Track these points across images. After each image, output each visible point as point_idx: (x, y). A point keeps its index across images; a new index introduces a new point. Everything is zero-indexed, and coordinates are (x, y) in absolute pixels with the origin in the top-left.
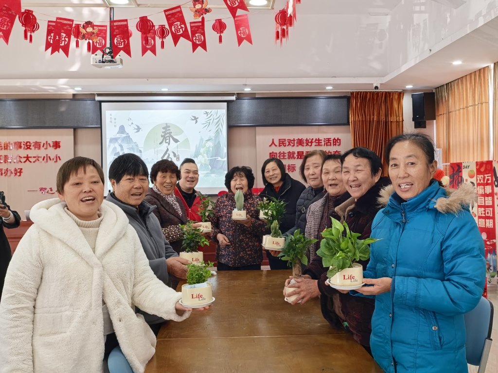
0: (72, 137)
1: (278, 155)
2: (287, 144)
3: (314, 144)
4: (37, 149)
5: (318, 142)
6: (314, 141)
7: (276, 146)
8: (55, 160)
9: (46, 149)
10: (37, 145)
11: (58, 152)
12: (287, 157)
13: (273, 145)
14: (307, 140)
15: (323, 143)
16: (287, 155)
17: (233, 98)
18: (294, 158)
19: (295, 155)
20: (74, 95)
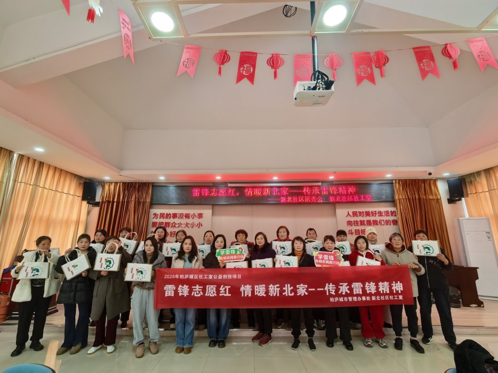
0: (211, 211)
1: (353, 223)
2: (359, 215)
3: (377, 215)
4: (187, 218)
5: (380, 214)
6: (377, 212)
7: (351, 216)
8: (198, 226)
9: (193, 218)
10: (187, 216)
11: (201, 220)
12: (359, 224)
13: (349, 216)
14: (372, 212)
15: (384, 214)
16: (359, 223)
17: (320, 184)
18: (365, 225)
19: (365, 223)
20: (213, 183)
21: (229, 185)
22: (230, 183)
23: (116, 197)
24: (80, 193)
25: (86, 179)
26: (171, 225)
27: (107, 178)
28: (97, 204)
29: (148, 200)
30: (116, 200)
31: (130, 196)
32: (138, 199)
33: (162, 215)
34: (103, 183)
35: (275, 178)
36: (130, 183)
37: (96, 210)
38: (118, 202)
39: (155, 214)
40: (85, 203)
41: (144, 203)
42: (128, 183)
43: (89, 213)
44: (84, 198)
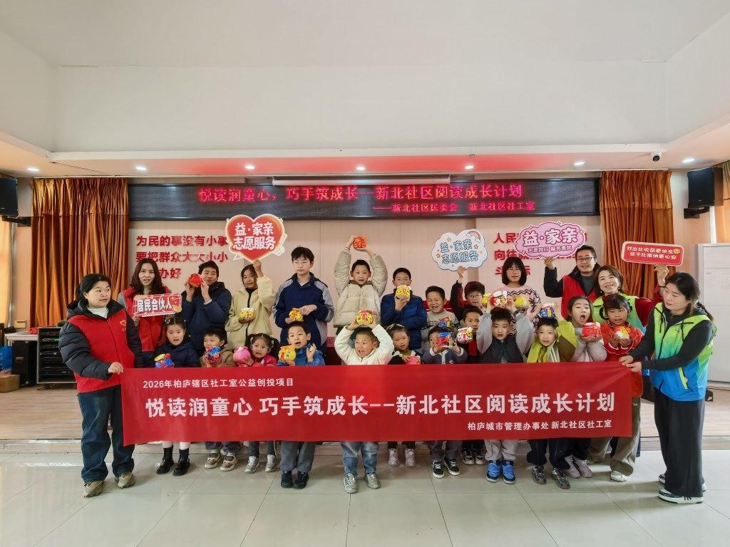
4: (199, 245)
7: (503, 242)
8: (221, 259)
9: (211, 245)
10: (200, 240)
11: (225, 249)
13: (499, 241)
20: (247, 180)
21: (275, 182)
22: (277, 178)
23: (61, 208)
26: (171, 258)
27: (33, 170)
28: (25, 222)
29: (123, 212)
30: (61, 213)
31: (86, 206)
32: (103, 210)
33: (153, 240)
34: (32, 182)
35: (361, 169)
36: (84, 179)
37: (26, 233)
38: (66, 217)
39: (140, 238)
41: (115, 217)
42: (80, 180)
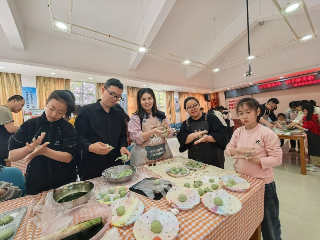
17: (317, 74)
20: (251, 85)
21: (258, 85)
22: (258, 84)
24: (204, 99)
25: (204, 94)
27: (210, 93)
28: (209, 101)
33: (232, 101)
34: (210, 94)
35: (282, 78)
37: (210, 103)
39: (229, 101)
40: (206, 101)
43: (208, 104)
44: (205, 100)
